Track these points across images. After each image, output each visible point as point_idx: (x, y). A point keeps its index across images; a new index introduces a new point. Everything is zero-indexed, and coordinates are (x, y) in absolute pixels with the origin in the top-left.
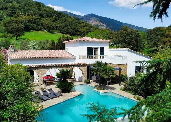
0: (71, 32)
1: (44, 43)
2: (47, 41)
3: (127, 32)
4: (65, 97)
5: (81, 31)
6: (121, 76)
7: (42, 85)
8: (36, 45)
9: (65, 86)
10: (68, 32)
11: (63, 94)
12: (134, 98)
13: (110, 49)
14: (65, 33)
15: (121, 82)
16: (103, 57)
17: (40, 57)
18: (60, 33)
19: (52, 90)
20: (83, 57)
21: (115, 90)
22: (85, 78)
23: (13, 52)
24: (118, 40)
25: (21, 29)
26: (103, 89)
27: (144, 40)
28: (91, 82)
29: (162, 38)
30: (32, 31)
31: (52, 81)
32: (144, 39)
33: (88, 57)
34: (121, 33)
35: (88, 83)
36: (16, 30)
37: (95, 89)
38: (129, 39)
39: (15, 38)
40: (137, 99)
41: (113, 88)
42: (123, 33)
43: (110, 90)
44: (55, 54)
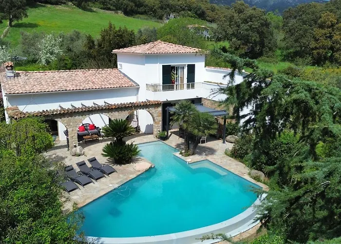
0: (127, 6)
1: (72, 40)
2: (78, 35)
3: (242, 16)
4: (121, 176)
5: (147, 5)
6: (227, 123)
7: (75, 146)
8: (55, 45)
9: (120, 153)
10: (119, 8)
11: (117, 167)
12: (249, 174)
13: (207, 68)
14: (114, 8)
15: (226, 137)
16: (193, 86)
17: (68, 89)
18: (104, 9)
19: (96, 159)
20: (154, 87)
21: (214, 156)
22: (158, 128)
23: (11, 77)
24: (224, 33)
25: (19, 3)
26: (193, 154)
27: (275, 31)
28: (170, 135)
29: (312, 29)
30: (44, 6)
31: (94, 136)
32: (277, 30)
33: (164, 89)
34: (230, 18)
35: (164, 138)
36: (8, 4)
37: (178, 154)
38: (247, 30)
39: (8, 23)
40: (255, 178)
41: (212, 151)
42: (235, 18)
43: (206, 155)
44: (97, 80)
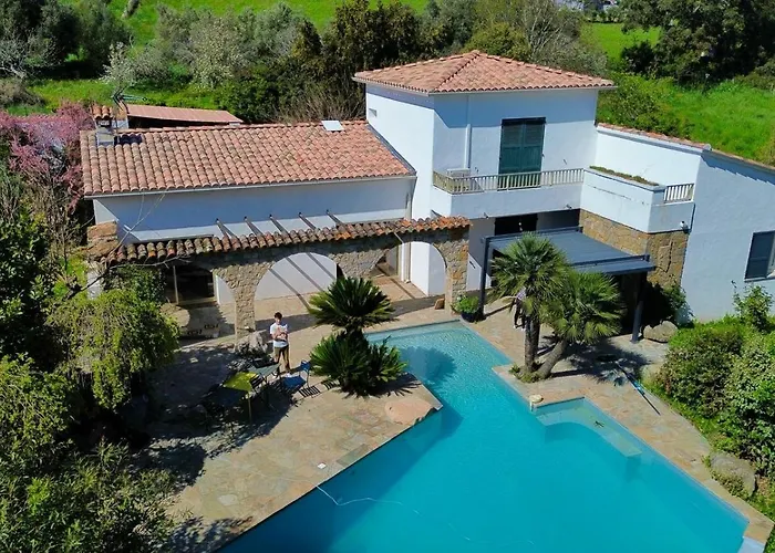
1: (273, 27)
2: (286, 16)
7: (250, 330)
13: (601, 126)
17: (239, 181)
20: (454, 182)
22: (457, 289)
26: (547, 376)
35: (470, 316)
37: (506, 373)
44: (311, 156)
